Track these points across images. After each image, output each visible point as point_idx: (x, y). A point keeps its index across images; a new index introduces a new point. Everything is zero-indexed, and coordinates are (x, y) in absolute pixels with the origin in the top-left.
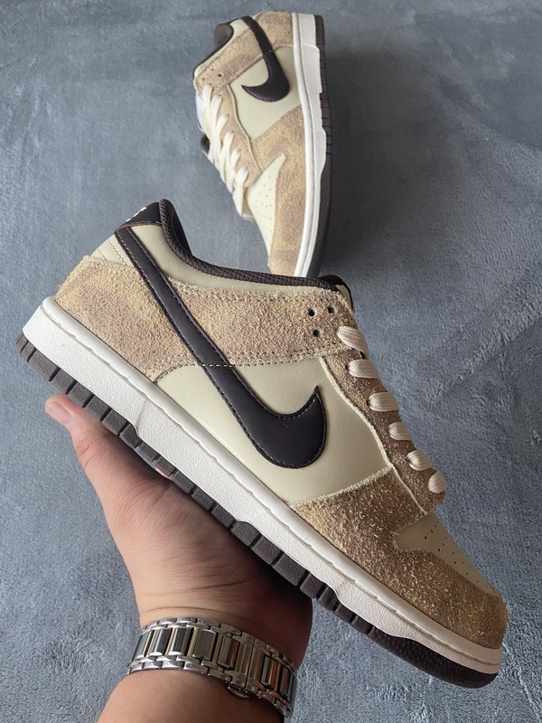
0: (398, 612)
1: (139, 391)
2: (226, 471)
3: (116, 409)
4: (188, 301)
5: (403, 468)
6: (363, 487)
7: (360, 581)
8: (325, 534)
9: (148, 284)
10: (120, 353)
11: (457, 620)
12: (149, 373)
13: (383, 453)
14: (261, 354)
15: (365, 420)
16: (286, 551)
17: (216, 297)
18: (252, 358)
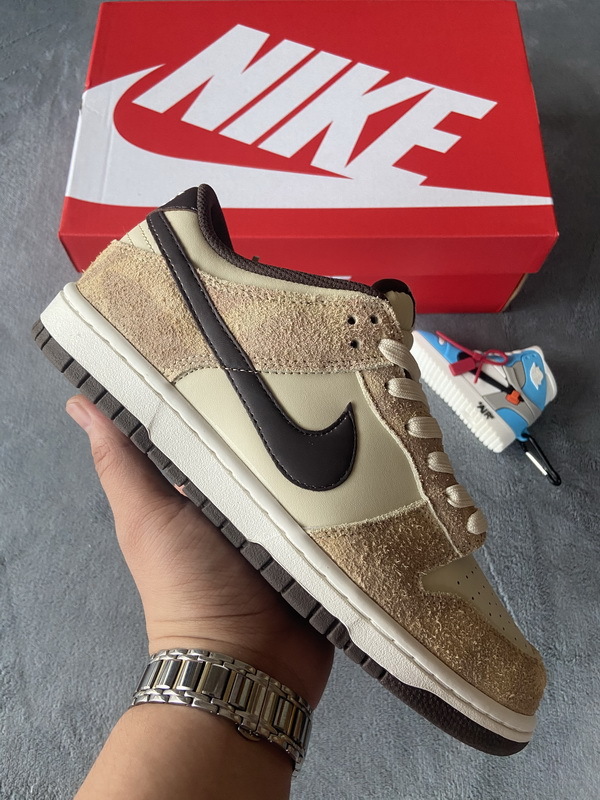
0: (417, 659)
1: (154, 391)
2: (241, 486)
3: (129, 407)
4: (215, 297)
5: (439, 503)
6: (391, 519)
7: (376, 620)
8: (342, 566)
9: (174, 275)
10: (138, 347)
11: (484, 677)
12: (167, 372)
13: (419, 484)
14: (291, 361)
15: (401, 446)
16: (298, 580)
17: (247, 295)
18: (280, 365)
